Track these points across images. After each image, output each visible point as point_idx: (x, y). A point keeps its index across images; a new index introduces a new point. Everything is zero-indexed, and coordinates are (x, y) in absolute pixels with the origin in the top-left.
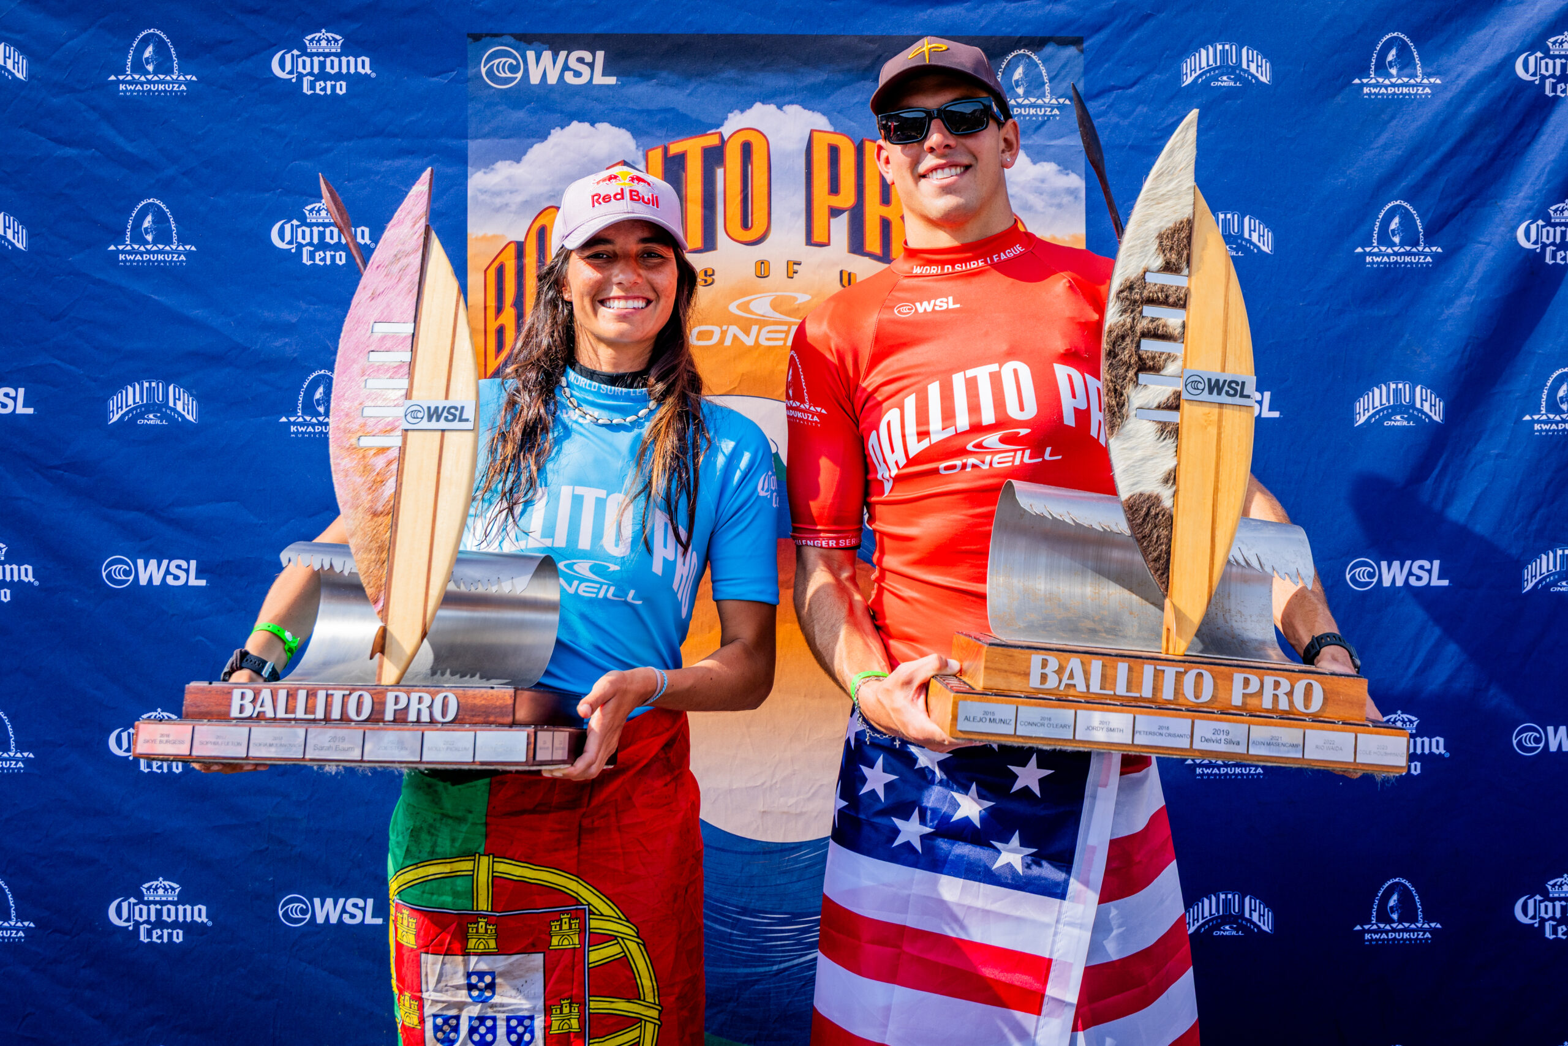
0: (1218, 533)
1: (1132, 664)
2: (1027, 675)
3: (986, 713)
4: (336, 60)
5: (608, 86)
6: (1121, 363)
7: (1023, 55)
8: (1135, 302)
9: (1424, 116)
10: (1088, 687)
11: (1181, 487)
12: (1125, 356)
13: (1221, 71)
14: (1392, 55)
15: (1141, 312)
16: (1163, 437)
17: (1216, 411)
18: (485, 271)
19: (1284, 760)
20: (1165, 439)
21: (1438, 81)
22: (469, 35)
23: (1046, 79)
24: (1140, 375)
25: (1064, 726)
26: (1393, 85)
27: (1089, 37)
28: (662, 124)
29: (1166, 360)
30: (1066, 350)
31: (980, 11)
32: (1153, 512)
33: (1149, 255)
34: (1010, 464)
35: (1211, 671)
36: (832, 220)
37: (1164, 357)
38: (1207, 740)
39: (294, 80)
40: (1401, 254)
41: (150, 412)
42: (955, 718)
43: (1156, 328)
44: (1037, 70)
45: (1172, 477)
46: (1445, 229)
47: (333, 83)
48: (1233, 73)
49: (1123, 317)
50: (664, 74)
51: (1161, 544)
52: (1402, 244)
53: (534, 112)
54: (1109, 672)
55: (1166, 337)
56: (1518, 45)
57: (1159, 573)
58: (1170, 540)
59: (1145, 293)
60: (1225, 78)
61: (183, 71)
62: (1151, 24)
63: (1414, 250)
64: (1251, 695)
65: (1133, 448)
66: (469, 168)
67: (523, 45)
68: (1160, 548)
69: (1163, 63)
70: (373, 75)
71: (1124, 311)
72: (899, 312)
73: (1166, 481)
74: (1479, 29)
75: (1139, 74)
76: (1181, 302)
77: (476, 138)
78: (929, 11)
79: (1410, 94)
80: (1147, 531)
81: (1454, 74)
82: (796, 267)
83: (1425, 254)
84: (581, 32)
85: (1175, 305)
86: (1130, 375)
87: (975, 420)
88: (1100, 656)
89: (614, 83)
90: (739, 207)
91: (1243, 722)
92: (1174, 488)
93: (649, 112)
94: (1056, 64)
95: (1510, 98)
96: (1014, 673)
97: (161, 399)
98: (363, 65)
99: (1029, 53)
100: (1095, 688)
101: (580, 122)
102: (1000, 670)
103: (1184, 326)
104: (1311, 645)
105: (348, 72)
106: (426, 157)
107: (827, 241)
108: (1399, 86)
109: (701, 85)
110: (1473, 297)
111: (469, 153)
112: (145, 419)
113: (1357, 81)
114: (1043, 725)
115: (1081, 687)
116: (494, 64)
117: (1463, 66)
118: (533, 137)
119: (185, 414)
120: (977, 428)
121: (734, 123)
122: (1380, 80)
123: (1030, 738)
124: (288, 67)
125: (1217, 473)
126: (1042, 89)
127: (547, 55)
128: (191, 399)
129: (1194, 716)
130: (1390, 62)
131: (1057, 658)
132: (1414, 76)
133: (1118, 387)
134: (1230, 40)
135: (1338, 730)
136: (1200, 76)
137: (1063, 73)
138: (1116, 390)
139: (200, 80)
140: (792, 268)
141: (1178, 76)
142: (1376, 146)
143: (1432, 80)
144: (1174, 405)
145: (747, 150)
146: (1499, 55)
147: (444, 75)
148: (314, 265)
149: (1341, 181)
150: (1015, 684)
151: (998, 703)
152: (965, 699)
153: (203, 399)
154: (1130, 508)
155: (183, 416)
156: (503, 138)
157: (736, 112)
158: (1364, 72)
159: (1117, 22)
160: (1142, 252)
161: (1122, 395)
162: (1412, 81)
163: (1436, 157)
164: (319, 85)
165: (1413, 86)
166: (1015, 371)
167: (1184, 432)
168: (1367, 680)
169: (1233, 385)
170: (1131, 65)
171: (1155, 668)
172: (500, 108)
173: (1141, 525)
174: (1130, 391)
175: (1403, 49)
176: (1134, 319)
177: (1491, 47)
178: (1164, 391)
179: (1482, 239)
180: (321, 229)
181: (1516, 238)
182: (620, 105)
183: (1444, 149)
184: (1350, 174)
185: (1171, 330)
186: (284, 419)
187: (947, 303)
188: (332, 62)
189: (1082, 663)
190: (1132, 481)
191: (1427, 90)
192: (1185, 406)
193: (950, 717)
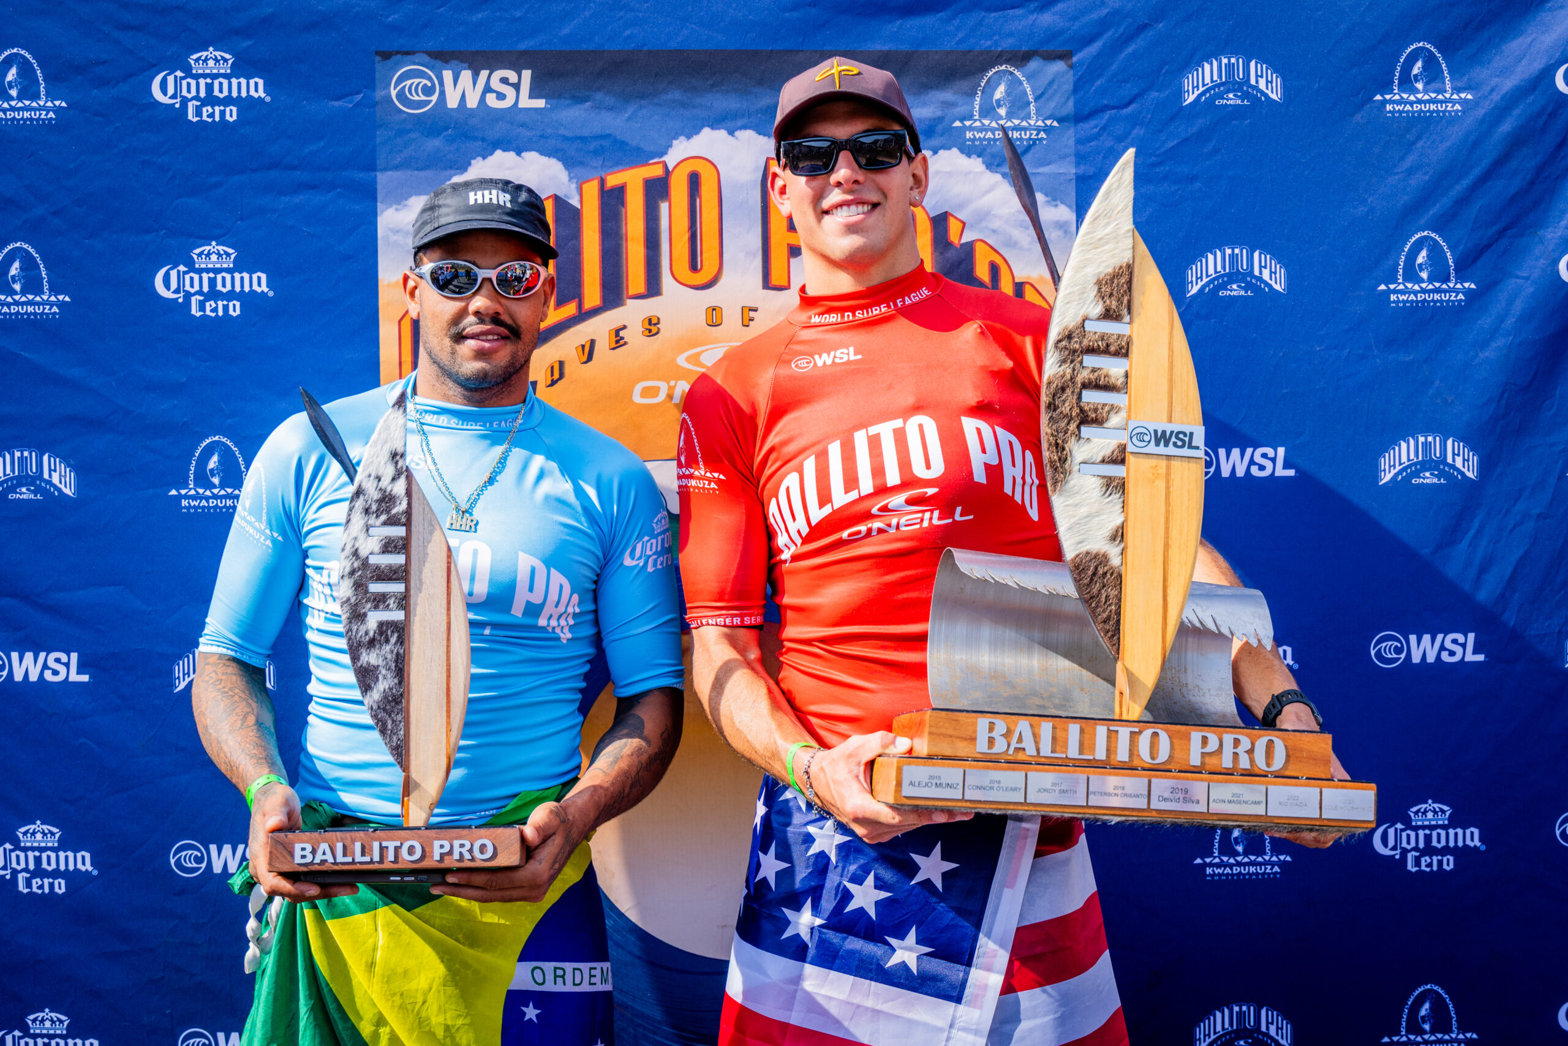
0: (1170, 591)
1: (1084, 726)
2: (973, 739)
3: (931, 777)
4: (225, 82)
5: (536, 109)
6: (1061, 416)
7: (1005, 71)
8: (1075, 351)
9: (1456, 134)
10: (1038, 750)
11: (1130, 545)
12: (1066, 409)
13: (1226, 87)
14: (1417, 68)
15: (1081, 362)
16: (1108, 493)
17: (1163, 463)
18: (400, 322)
19: (1247, 819)
20: (1110, 494)
21: (1469, 97)
22: (378, 53)
23: (1031, 98)
24: (1083, 428)
25: (1014, 789)
26: (1419, 102)
27: (1080, 49)
28: (596, 153)
29: (1109, 412)
30: (978, 402)
31: (956, 22)
32: (1101, 571)
33: (1089, 302)
34: (918, 526)
35: (1166, 731)
36: (792, 260)
37: (1107, 408)
38: (1165, 800)
39: (177, 106)
40: (1429, 292)
41: (22, 485)
42: (899, 784)
43: (1098, 379)
44: (1021, 87)
45: (1120, 533)
46: (1479, 263)
47: (222, 108)
48: (1240, 89)
49: (1062, 367)
50: (599, 96)
51: (1110, 605)
52: (1430, 280)
53: (451, 140)
54: (1059, 733)
55: (1108, 388)
56: (1558, 54)
57: (1110, 634)
58: (1120, 600)
59: (1085, 342)
60: (1231, 96)
61: (50, 96)
62: (1150, 33)
63: (1444, 286)
64: (1210, 754)
65: (1078, 504)
66: (379, 204)
67: (438, 63)
68: (1109, 608)
69: (1161, 78)
70: (268, 99)
71: (1064, 361)
72: (797, 366)
73: (1113, 538)
74: (1515, 37)
75: (1135, 91)
76: (1124, 351)
77: (386, 169)
78: (899, 22)
79: (1438, 112)
80: (1095, 591)
81: (1486, 89)
82: (752, 314)
83: (1457, 291)
84: (505, 48)
85: (1116, 354)
86: (1071, 428)
87: (879, 481)
88: (1050, 719)
89: (543, 106)
90: (687, 246)
91: (1202, 780)
92: (1122, 546)
93: (583, 139)
94: (1044, 81)
95: (1550, 115)
96: (960, 738)
97: (34, 470)
98: (256, 88)
99: (1011, 69)
100: (1046, 750)
101: (504, 150)
102: (945, 736)
103: (1127, 376)
104: (1272, 704)
105: (239, 96)
106: (329, 192)
107: (786, 284)
108: (1425, 102)
109: (641, 107)
110: (1511, 338)
111: (379, 187)
112: (17, 493)
113: (1378, 97)
114: (992, 788)
115: (1031, 751)
116: (405, 86)
117: (1497, 79)
118: (451, 168)
119: (62, 487)
120: (882, 490)
121: (680, 151)
122: (1405, 96)
123: (980, 802)
124: (171, 91)
125: (1167, 528)
126: (1027, 110)
127: (466, 75)
128: (68, 470)
129: (1150, 775)
130: (1416, 76)
131: (1004, 721)
132: (1442, 91)
133: (1060, 441)
134: (1235, 53)
135: (1302, 785)
136: (1203, 93)
137: (1050, 91)
138: (1057, 445)
139: (70, 106)
140: (748, 314)
141: (1179, 93)
142: (1400, 170)
143: (1463, 95)
144: (1119, 458)
145: (694, 180)
146: (1538, 66)
147: (347, 99)
148: (205, 316)
149: (1362, 210)
150: (962, 749)
151: (944, 766)
152: (909, 764)
153: (82, 470)
154: (1077, 567)
155: (59, 490)
156: (418, 169)
157: (682, 138)
158: (1386, 87)
159: (1109, 33)
160: (1080, 299)
161: (1064, 449)
162: (1440, 97)
163: (1466, 182)
164: (206, 110)
165: (1441, 102)
166: (921, 426)
167: (1130, 486)
168: (1331, 736)
169: (1181, 436)
170: (1125, 81)
171: (1108, 729)
172: (413, 135)
173: (1088, 585)
174: (1072, 445)
175: (1430, 62)
176: (1074, 370)
177: (1528, 57)
178: (1109, 443)
179: (1519, 273)
180: (212, 275)
181: (1558, 271)
182: (549, 131)
183: (1477, 172)
184: (1372, 202)
185: (1112, 381)
186: (174, 492)
187: (848, 354)
188: (221, 84)
189: (1031, 725)
190: (1077, 539)
191: (1458, 107)
192: (1131, 460)
193: (894, 783)
